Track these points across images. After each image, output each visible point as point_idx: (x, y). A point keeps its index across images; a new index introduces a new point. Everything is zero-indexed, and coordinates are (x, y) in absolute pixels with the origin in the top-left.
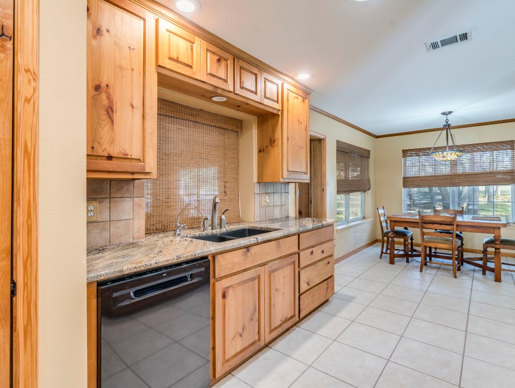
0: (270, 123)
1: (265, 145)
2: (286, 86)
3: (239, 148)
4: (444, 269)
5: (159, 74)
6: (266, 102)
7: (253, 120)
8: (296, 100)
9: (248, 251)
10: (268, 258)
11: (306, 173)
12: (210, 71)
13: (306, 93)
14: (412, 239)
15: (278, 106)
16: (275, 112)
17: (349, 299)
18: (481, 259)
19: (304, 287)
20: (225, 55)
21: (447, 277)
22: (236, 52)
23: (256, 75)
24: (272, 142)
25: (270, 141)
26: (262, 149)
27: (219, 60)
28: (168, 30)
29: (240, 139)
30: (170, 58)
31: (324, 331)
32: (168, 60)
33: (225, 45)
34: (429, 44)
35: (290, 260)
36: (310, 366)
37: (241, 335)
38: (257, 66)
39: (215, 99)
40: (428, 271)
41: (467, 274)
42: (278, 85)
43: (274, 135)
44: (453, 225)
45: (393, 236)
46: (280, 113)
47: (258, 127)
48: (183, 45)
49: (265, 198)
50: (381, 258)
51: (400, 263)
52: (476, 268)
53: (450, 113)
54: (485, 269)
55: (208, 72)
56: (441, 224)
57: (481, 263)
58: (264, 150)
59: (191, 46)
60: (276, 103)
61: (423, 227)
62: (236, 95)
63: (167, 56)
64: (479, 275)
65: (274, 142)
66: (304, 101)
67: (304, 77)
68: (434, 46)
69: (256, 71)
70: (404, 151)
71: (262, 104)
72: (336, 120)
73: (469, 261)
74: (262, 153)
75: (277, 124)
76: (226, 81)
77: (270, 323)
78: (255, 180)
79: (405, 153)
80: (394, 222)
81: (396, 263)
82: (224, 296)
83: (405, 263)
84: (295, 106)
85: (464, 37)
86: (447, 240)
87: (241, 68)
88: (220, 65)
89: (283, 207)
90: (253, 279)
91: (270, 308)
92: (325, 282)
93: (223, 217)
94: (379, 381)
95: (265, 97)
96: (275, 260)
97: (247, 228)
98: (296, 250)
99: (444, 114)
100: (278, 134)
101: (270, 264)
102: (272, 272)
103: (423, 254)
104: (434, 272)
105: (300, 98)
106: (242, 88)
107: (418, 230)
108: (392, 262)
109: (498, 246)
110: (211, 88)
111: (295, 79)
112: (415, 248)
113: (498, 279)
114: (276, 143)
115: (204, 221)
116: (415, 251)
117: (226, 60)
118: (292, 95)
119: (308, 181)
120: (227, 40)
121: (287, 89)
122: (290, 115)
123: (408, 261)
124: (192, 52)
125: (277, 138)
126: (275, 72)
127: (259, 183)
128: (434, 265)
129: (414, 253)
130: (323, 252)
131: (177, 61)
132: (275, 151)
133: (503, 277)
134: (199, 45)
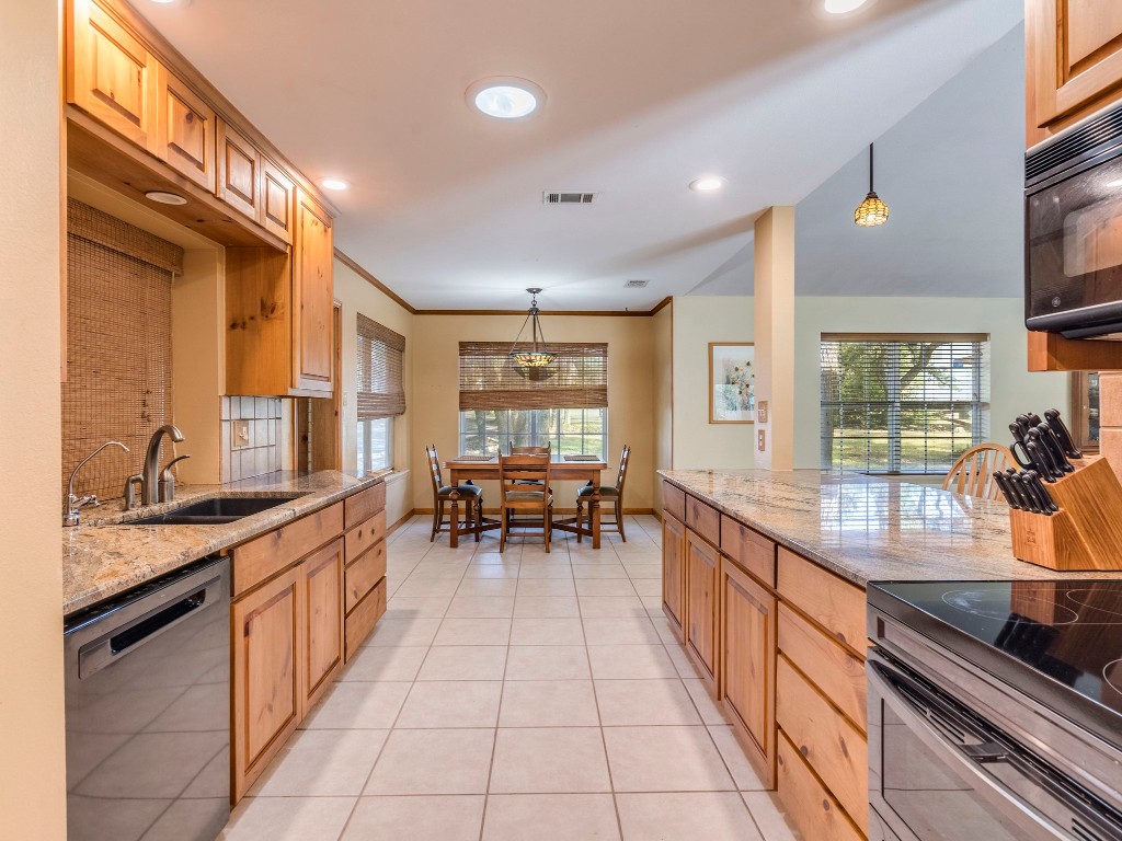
0: (261, 266)
1: (248, 313)
2: (301, 196)
3: (173, 311)
4: (531, 543)
5: (70, 124)
6: (269, 224)
7: (218, 253)
8: (314, 228)
9: (279, 536)
10: (306, 549)
11: (328, 380)
12: (175, 138)
13: (330, 215)
14: (481, 501)
15: (286, 236)
16: (281, 247)
17: (410, 615)
18: (574, 520)
19: (352, 601)
20: (202, 109)
21: (537, 554)
22: (221, 105)
23: (252, 162)
24: (268, 309)
25: (263, 307)
26: (240, 322)
27: (189, 118)
28: (92, 23)
29: (176, 294)
30: (97, 92)
31: (391, 673)
32: (91, 94)
33: (201, 86)
34: (547, 194)
35: (332, 550)
36: (393, 728)
37: (270, 709)
38: (253, 143)
39: (153, 197)
40: (510, 550)
41: (559, 546)
42: (286, 191)
43: (273, 298)
44: (545, 470)
45: (455, 497)
46: (288, 251)
47: (228, 271)
48: (122, 64)
49: (241, 431)
50: (432, 540)
51: (468, 544)
52: (570, 534)
53: (539, 290)
54: (580, 533)
55: (170, 141)
56: (530, 470)
57: (575, 525)
58: (244, 324)
59: (139, 72)
60: (283, 229)
61: (505, 478)
62: (216, 201)
63: (89, 86)
64: (573, 544)
65: (272, 311)
66: (326, 231)
67: (335, 185)
68: (553, 198)
69: (252, 154)
70: (463, 345)
71: (261, 227)
72: (357, 271)
73: (561, 526)
74: (238, 330)
75: (280, 273)
76: (201, 167)
77: (309, 677)
78: (222, 390)
79: (465, 348)
80: (458, 472)
81: (461, 545)
82: (247, 633)
83: (473, 544)
84: (313, 240)
85: (588, 198)
86: (537, 496)
87: (228, 143)
88: (192, 128)
89: (273, 450)
90: (284, 593)
91: (309, 646)
92: (376, 590)
93: (168, 475)
94: (502, 709)
95: (268, 214)
96: (312, 553)
97: (218, 497)
98: (340, 531)
99: (530, 290)
100: (282, 295)
101: (308, 560)
102: (311, 575)
103: (504, 525)
104: (517, 549)
105: (320, 224)
106: (229, 186)
107: (496, 484)
108: (454, 544)
109: (597, 497)
110: (172, 178)
111: (317, 184)
112: (484, 516)
113: (597, 546)
114: (277, 313)
115: (127, 486)
116: (485, 520)
117: (202, 119)
118: (309, 217)
119: (328, 396)
120: (206, 76)
121: (302, 203)
122: (305, 257)
123: (477, 540)
124: (140, 86)
125: (279, 302)
126: (282, 163)
127: (230, 396)
128: (515, 539)
129: (484, 524)
130: (373, 532)
131: (110, 100)
132: (275, 331)
133: (602, 542)
134: (153, 73)
